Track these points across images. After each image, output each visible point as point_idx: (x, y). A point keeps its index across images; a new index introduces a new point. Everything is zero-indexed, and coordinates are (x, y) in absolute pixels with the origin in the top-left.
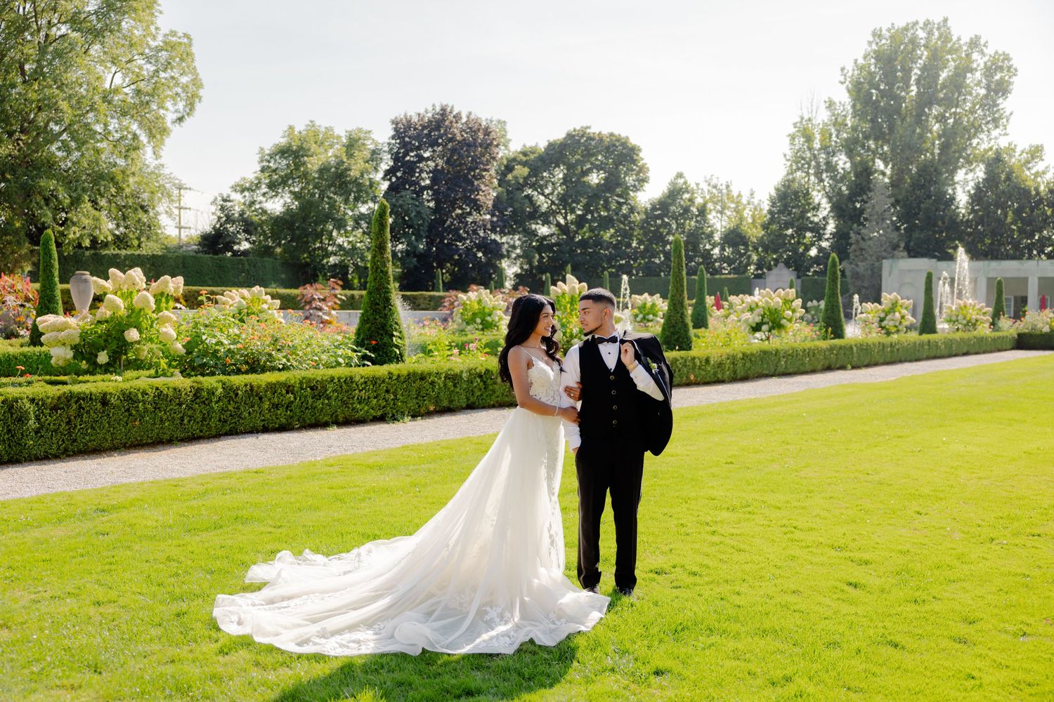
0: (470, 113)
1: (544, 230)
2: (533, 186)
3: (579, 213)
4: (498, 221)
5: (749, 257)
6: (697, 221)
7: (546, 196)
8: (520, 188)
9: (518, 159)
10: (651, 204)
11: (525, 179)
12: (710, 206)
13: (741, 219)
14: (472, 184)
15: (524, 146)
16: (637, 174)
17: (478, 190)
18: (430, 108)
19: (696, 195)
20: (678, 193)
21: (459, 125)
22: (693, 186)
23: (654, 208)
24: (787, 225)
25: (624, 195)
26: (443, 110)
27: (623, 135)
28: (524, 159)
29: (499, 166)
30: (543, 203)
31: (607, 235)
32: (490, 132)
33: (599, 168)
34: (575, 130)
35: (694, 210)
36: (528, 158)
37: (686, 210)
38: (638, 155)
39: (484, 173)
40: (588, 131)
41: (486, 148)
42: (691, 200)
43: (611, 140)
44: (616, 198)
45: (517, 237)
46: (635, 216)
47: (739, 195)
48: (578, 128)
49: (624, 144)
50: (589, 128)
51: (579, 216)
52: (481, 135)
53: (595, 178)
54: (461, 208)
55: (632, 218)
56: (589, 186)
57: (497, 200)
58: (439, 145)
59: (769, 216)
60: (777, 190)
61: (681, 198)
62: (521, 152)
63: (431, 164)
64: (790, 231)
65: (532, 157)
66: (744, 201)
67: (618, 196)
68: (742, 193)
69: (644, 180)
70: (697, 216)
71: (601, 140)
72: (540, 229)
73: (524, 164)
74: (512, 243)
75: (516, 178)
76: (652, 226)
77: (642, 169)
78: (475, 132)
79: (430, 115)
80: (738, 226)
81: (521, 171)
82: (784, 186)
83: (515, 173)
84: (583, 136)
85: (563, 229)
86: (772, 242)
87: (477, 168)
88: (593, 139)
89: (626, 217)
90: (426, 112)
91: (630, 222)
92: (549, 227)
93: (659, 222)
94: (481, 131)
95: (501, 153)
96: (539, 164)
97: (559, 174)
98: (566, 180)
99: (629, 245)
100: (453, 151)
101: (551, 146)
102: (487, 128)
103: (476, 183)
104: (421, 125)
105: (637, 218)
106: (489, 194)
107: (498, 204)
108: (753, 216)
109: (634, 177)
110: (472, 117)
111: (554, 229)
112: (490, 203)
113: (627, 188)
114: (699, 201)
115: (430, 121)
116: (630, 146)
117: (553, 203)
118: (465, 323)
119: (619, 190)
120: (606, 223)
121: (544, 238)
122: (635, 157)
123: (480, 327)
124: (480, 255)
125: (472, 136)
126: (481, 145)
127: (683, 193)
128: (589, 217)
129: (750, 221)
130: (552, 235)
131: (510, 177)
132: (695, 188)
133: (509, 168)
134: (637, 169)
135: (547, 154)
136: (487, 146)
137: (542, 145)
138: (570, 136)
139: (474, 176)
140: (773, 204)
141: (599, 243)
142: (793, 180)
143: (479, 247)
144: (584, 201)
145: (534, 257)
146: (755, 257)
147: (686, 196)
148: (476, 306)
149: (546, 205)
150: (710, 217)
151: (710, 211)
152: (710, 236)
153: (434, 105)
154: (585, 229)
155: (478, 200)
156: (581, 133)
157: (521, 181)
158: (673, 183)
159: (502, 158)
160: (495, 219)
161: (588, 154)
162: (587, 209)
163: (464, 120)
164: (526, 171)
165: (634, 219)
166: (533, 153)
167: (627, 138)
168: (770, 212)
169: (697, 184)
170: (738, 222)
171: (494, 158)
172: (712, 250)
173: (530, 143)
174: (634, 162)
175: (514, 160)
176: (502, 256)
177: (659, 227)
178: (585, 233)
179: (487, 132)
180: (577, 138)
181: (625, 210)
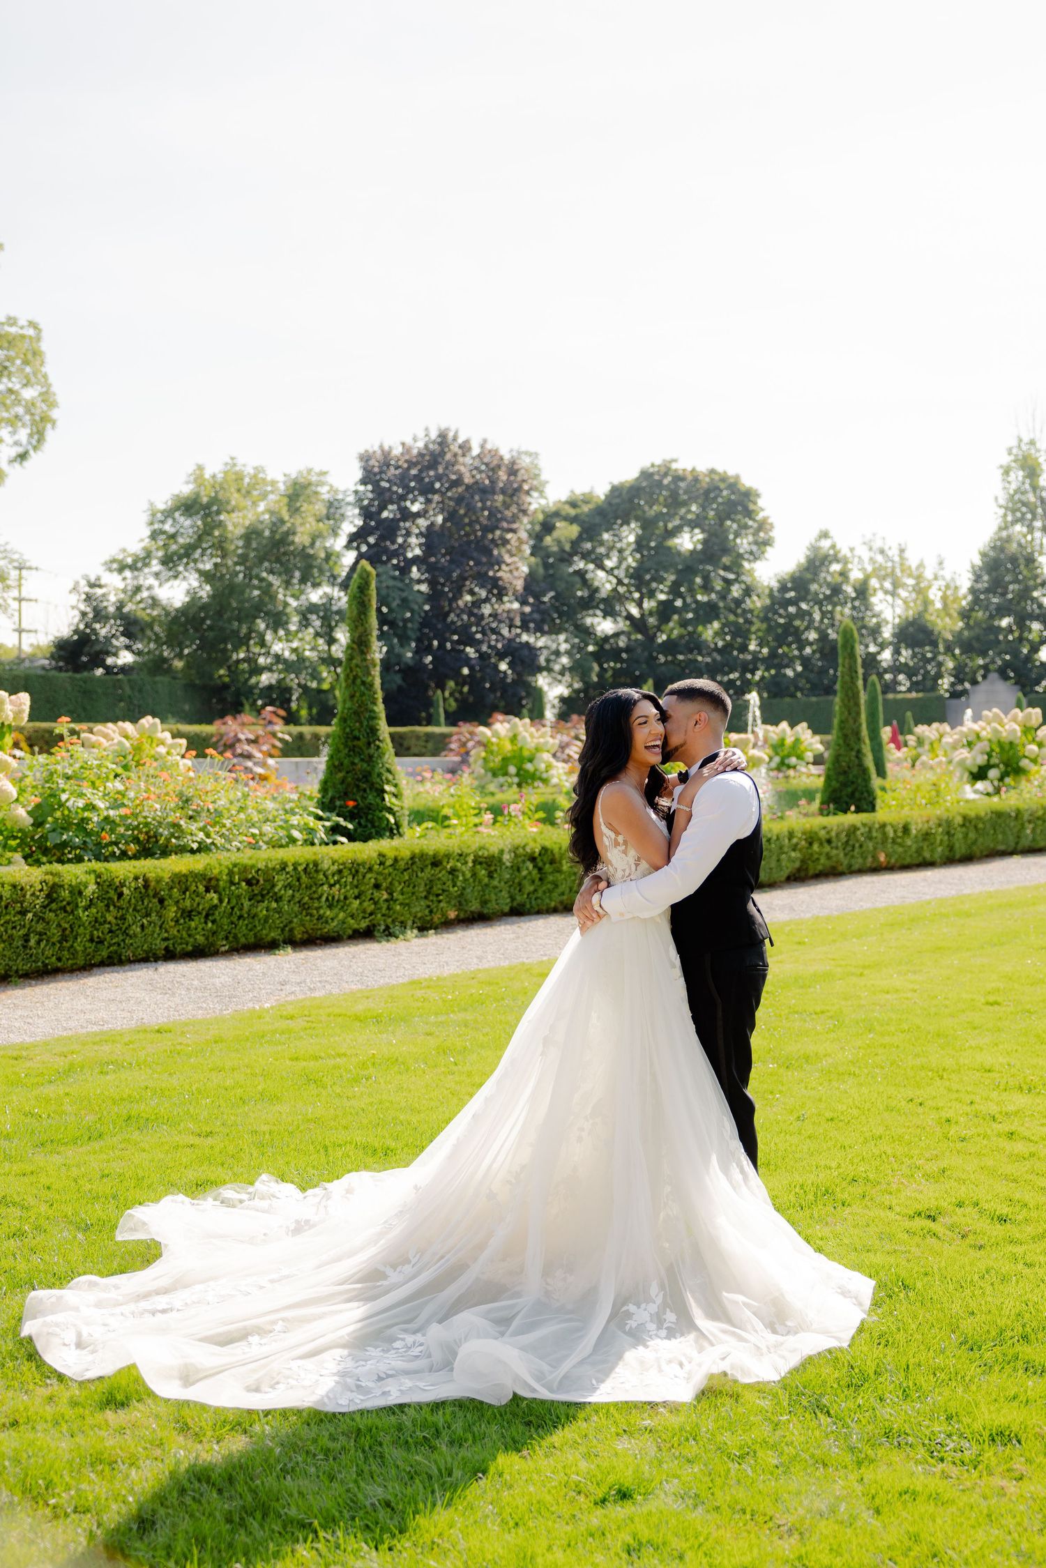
0: (485, 441)
1: (605, 626)
2: (585, 556)
3: (662, 597)
4: (532, 612)
5: (940, 665)
6: (854, 608)
7: (610, 572)
8: (566, 558)
9: (563, 513)
10: (779, 581)
11: (575, 543)
12: (874, 583)
13: (927, 603)
14: (490, 553)
15: (572, 492)
16: (755, 534)
17: (500, 562)
18: (421, 434)
19: (850, 566)
20: (822, 564)
21: (468, 460)
22: (844, 551)
23: (783, 588)
24: (1002, 611)
25: (735, 567)
26: (443, 436)
27: (731, 472)
28: (572, 512)
29: (532, 523)
30: (603, 581)
31: (709, 632)
32: (517, 471)
33: (693, 524)
34: (653, 465)
35: (849, 590)
36: (578, 511)
37: (836, 590)
38: (755, 503)
39: (509, 536)
40: (674, 466)
41: (512, 496)
42: (843, 574)
43: (712, 480)
44: (722, 573)
45: (562, 637)
46: (753, 602)
47: (921, 565)
48: (658, 462)
49: (733, 485)
50: (675, 461)
51: (661, 603)
52: (502, 475)
53: (687, 542)
54: (472, 593)
55: (748, 604)
56: (679, 553)
57: (530, 580)
58: (435, 492)
59: (970, 598)
60: (984, 555)
61: (828, 572)
62: (567, 502)
63: (422, 522)
64: (1005, 622)
65: (586, 509)
66: (928, 574)
67: (726, 568)
68: (926, 563)
69: (767, 543)
70: (853, 599)
71: (696, 480)
72: (599, 624)
73: (572, 520)
74: (554, 646)
75: (559, 542)
76: (781, 616)
77: (763, 526)
78: (493, 470)
79: (421, 444)
80: (920, 615)
81: (567, 531)
82: (994, 548)
83: (556, 534)
84: (666, 475)
85: (638, 624)
86: (977, 638)
87: (497, 528)
88: (682, 479)
89: (738, 602)
90: (415, 439)
91: (744, 611)
92: (615, 621)
93: (792, 609)
94: (503, 469)
95: (535, 503)
96: (598, 520)
97: (630, 534)
98: (640, 545)
99: (744, 648)
100: (459, 500)
101: (616, 491)
102: (513, 463)
103: (495, 552)
104: (406, 461)
105: (756, 603)
106: (517, 569)
107: (532, 587)
108: (944, 599)
109: (751, 538)
110: (489, 446)
111: (622, 625)
112: (519, 585)
113: (740, 556)
114: (856, 575)
115: (421, 455)
116: (743, 489)
117: (620, 582)
118: (490, 774)
119: (726, 560)
120: (708, 612)
121: (606, 639)
122: (751, 507)
123: (516, 780)
124: (503, 666)
125: (489, 477)
126: (503, 491)
127: (830, 563)
128: (679, 603)
129: (938, 605)
130: (617, 635)
131: (548, 540)
132: (849, 555)
133: (547, 527)
134: (755, 525)
135: (610, 504)
136: (514, 492)
137: (601, 491)
138: (645, 475)
139: (493, 540)
140: (978, 578)
141: (695, 644)
142: (1008, 540)
143: (501, 656)
144: (673, 578)
145: (591, 669)
146: (950, 664)
147: (835, 567)
148: (508, 747)
149: (609, 587)
150: (874, 600)
151: (875, 590)
152: (875, 632)
153: (427, 429)
154: (671, 624)
155: (500, 578)
156: (663, 470)
157: (567, 547)
158: (815, 549)
159: (535, 511)
160: (527, 609)
161: (675, 502)
162: (674, 590)
163: (476, 451)
164: (574, 530)
165: (751, 606)
166: (586, 502)
167: (737, 477)
168: (972, 591)
169: (852, 550)
170: (921, 608)
171: (525, 512)
172: (879, 653)
173: (581, 489)
174: (749, 514)
175: (557, 514)
176: (540, 669)
177: (791, 617)
178: (672, 630)
179: (513, 471)
180: (657, 477)
181: (736, 591)
